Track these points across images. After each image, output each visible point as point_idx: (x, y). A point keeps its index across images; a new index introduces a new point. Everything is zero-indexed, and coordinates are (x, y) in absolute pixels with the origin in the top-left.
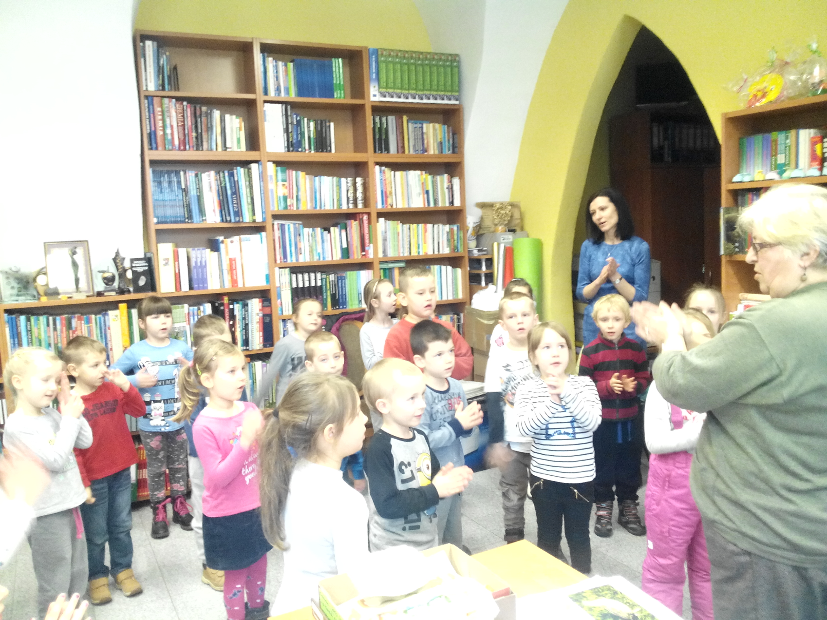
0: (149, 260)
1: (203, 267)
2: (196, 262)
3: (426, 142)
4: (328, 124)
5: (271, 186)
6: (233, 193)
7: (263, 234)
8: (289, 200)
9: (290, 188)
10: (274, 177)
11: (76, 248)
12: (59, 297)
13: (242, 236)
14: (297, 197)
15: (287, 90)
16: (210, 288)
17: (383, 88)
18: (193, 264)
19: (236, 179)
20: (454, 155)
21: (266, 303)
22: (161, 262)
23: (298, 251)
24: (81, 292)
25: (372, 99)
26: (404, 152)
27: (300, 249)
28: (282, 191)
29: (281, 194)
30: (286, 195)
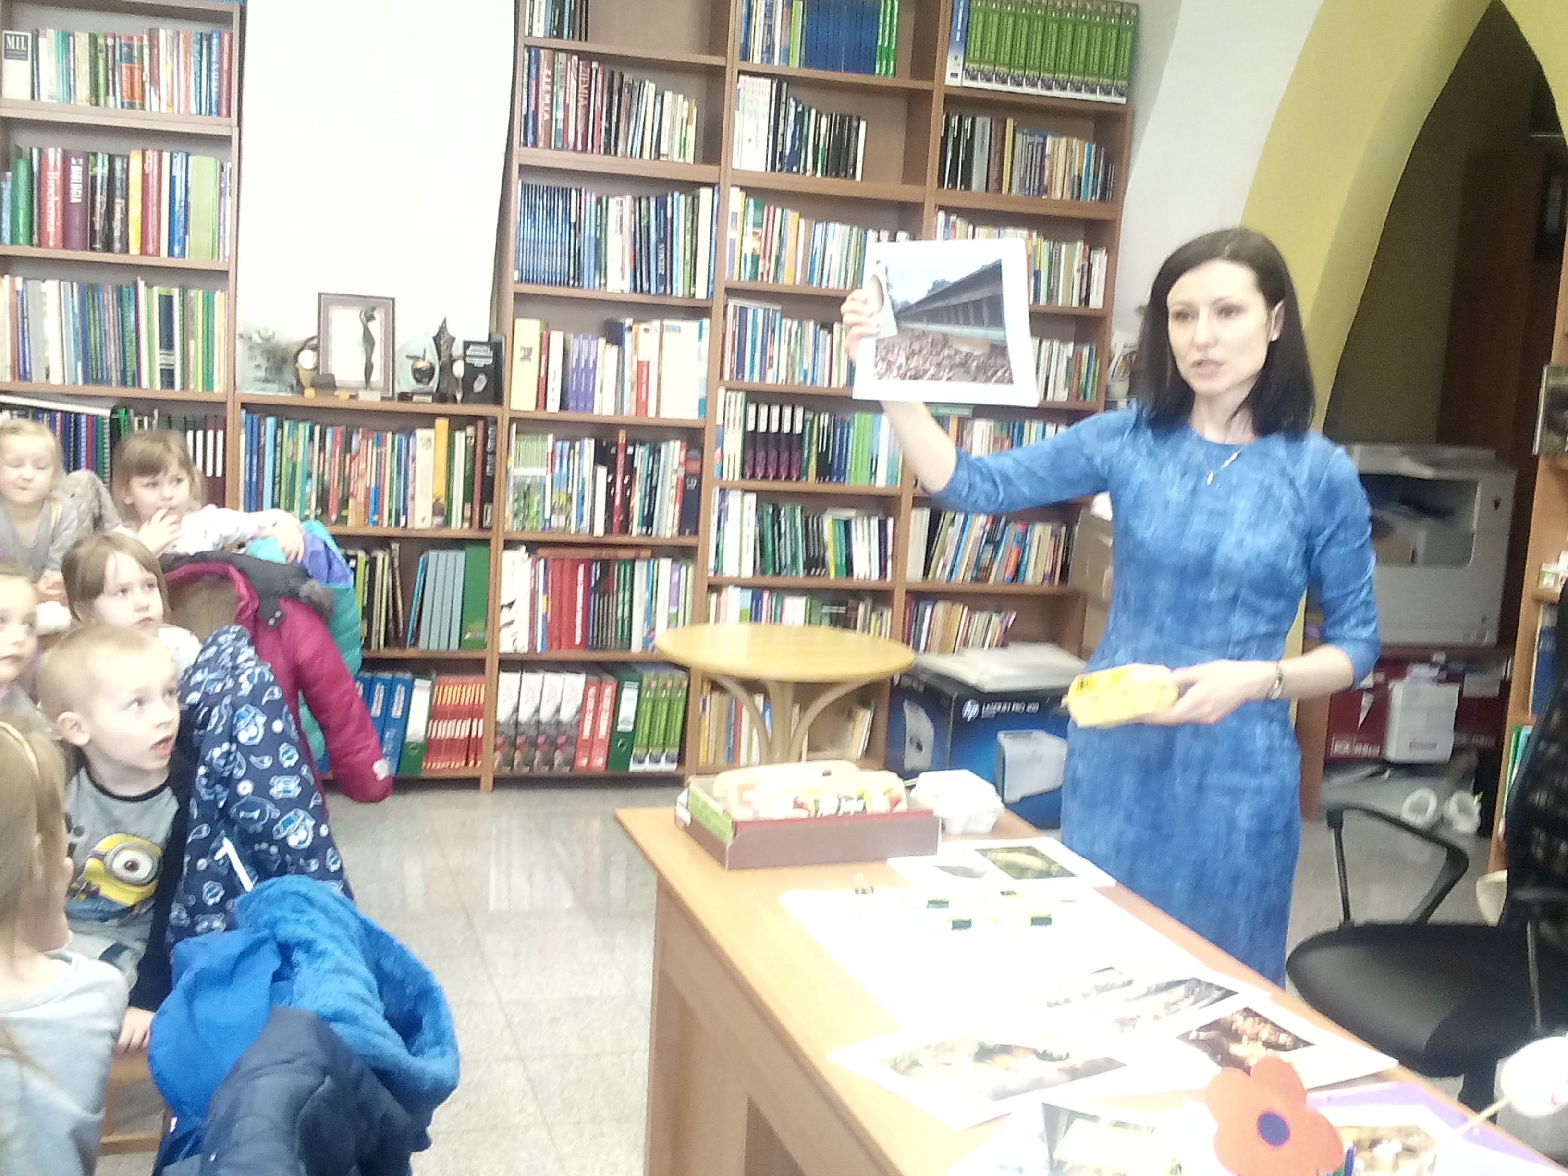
0: (496, 347)
1: (590, 371)
2: (578, 360)
3: (1047, 172)
4: (855, 124)
5: (732, 234)
6: (661, 240)
7: (706, 322)
8: (761, 262)
9: (766, 241)
10: (740, 217)
11: (374, 309)
12: (337, 393)
13: (667, 323)
14: (778, 258)
15: (786, 54)
16: (596, 411)
17: (974, 61)
18: (572, 363)
19: (669, 215)
20: (1103, 205)
21: (694, 453)
22: (518, 354)
23: (767, 362)
24: (372, 389)
25: (949, 81)
26: (1000, 189)
27: (772, 358)
28: (751, 245)
29: (748, 251)
30: (758, 252)
